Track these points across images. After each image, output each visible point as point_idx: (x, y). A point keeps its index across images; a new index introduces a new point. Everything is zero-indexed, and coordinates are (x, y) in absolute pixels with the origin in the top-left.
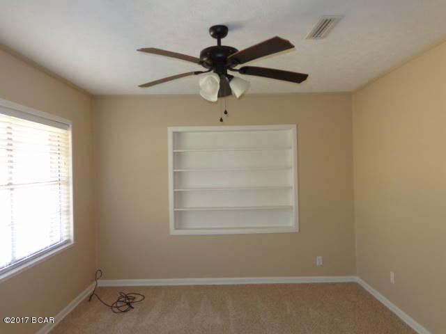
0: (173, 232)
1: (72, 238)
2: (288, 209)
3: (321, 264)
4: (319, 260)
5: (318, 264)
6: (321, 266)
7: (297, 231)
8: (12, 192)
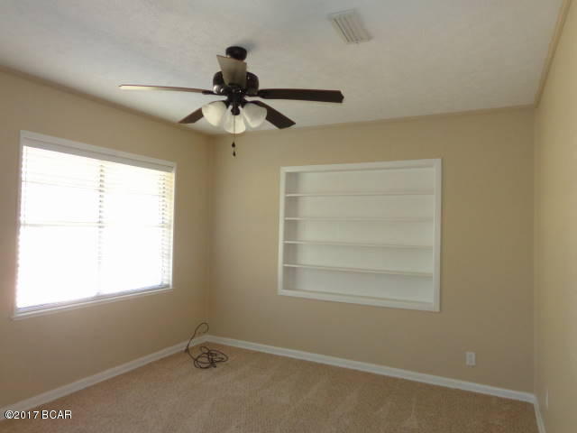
0: (282, 292)
1: (171, 284)
2: (427, 277)
3: (474, 364)
4: (471, 358)
5: (468, 363)
6: (473, 367)
7: (438, 310)
8: (101, 229)
